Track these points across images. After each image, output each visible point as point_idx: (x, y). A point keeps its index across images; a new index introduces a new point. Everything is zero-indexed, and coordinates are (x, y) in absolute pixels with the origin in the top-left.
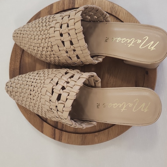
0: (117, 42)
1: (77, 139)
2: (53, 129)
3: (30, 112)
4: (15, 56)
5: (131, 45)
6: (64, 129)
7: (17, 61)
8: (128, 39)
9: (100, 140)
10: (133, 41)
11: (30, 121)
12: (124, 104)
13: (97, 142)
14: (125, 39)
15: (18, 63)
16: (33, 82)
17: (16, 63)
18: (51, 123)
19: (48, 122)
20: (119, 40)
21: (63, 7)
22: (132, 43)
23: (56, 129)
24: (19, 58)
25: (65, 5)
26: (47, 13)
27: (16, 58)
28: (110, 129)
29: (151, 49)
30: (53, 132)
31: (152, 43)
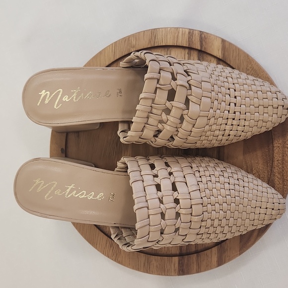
0: (93, 193)
1: (164, 38)
2: (205, 48)
3: (248, 72)
4: (283, 171)
5: (70, 188)
6: (187, 51)
7: (279, 162)
9: (127, 40)
10: (67, 193)
11: (247, 56)
13: (131, 38)
14: (81, 197)
15: (276, 158)
17: (280, 159)
18: (209, 58)
19: (216, 60)
20: (91, 196)
21: (199, 258)
22: (68, 190)
23: (199, 49)
24: (276, 168)
25: (195, 263)
26: (227, 249)
27: (280, 166)
28: (113, 60)
30: (204, 44)
31: (39, 190)
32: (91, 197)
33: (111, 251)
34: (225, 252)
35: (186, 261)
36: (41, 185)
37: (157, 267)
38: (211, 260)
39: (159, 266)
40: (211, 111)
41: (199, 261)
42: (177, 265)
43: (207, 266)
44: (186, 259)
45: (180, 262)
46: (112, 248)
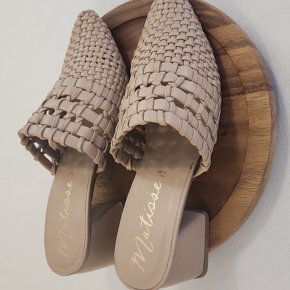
5: (143, 220)
8: (152, 213)
10: (148, 224)
12: (66, 215)
14: (154, 208)
16: (87, 56)
21: (243, 69)
22: (146, 223)
25: (250, 72)
29: (134, 257)
31: (143, 259)
32: (156, 196)
33: (251, 181)
34: (232, 40)
35: (249, 84)
36: (138, 255)
37: (261, 119)
38: (243, 54)
39: (259, 117)
40: (88, 78)
41: (247, 68)
42: (255, 94)
43: (251, 58)
44: (247, 84)
45: (251, 90)
46: (248, 181)
